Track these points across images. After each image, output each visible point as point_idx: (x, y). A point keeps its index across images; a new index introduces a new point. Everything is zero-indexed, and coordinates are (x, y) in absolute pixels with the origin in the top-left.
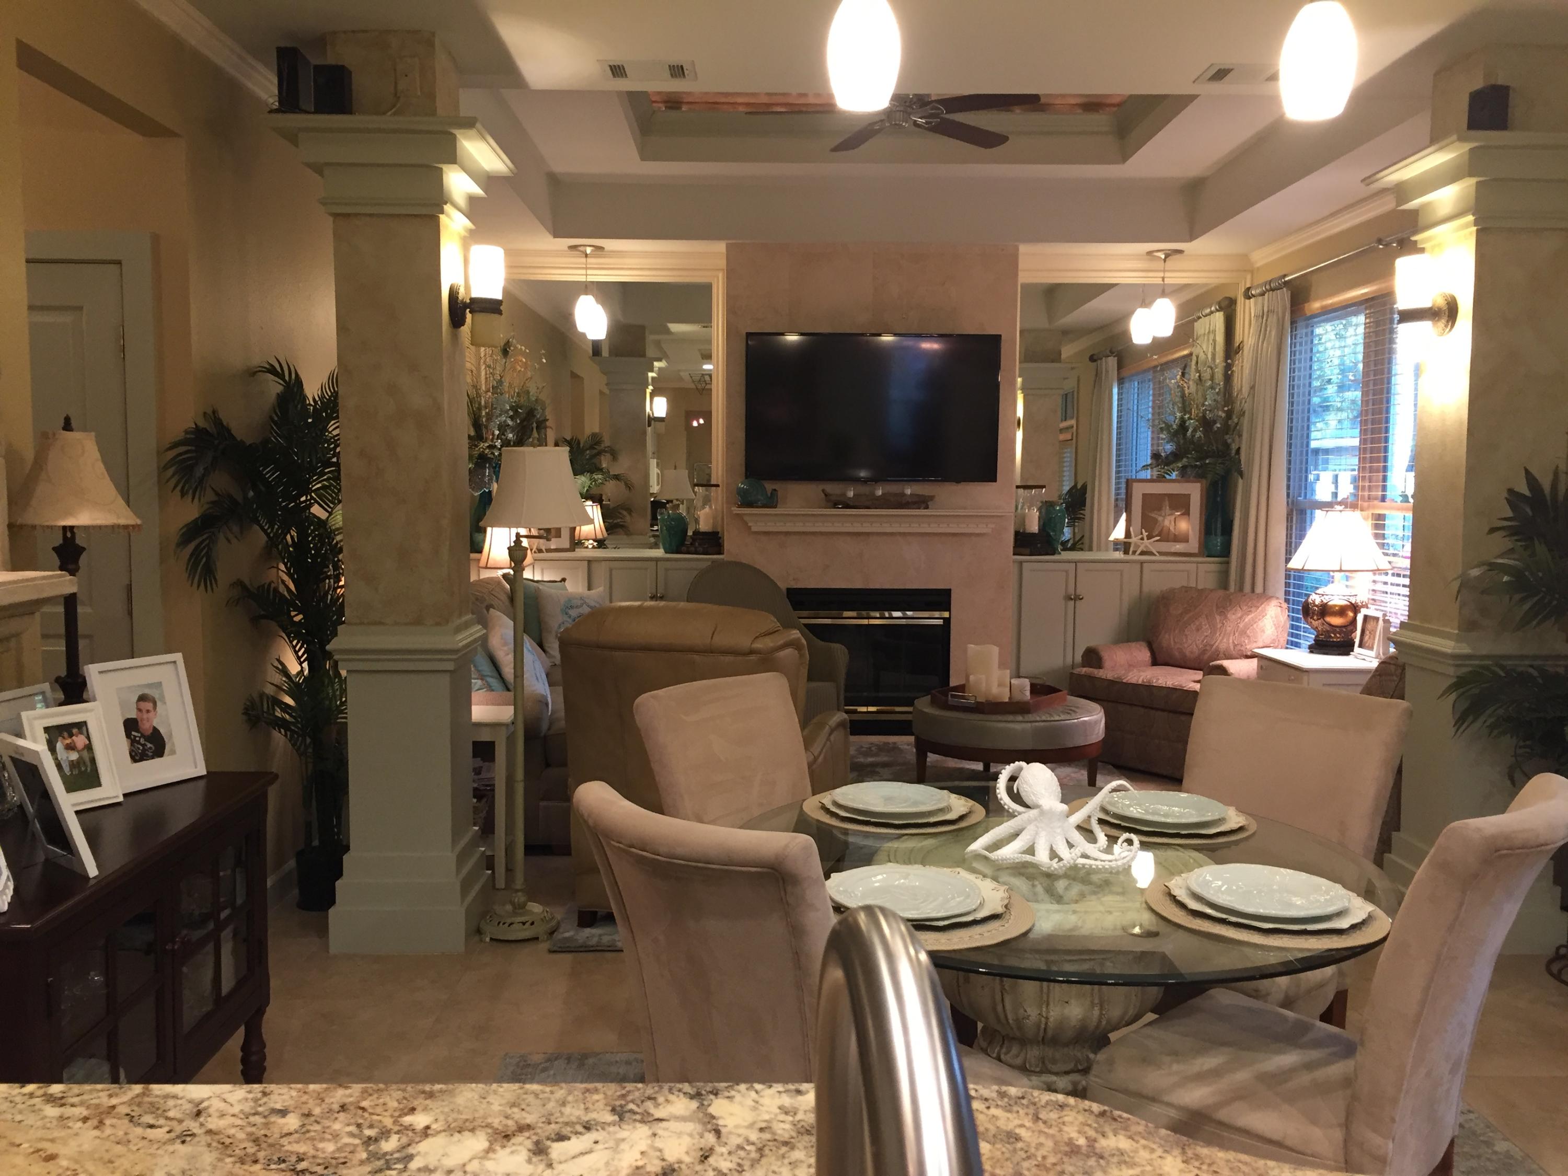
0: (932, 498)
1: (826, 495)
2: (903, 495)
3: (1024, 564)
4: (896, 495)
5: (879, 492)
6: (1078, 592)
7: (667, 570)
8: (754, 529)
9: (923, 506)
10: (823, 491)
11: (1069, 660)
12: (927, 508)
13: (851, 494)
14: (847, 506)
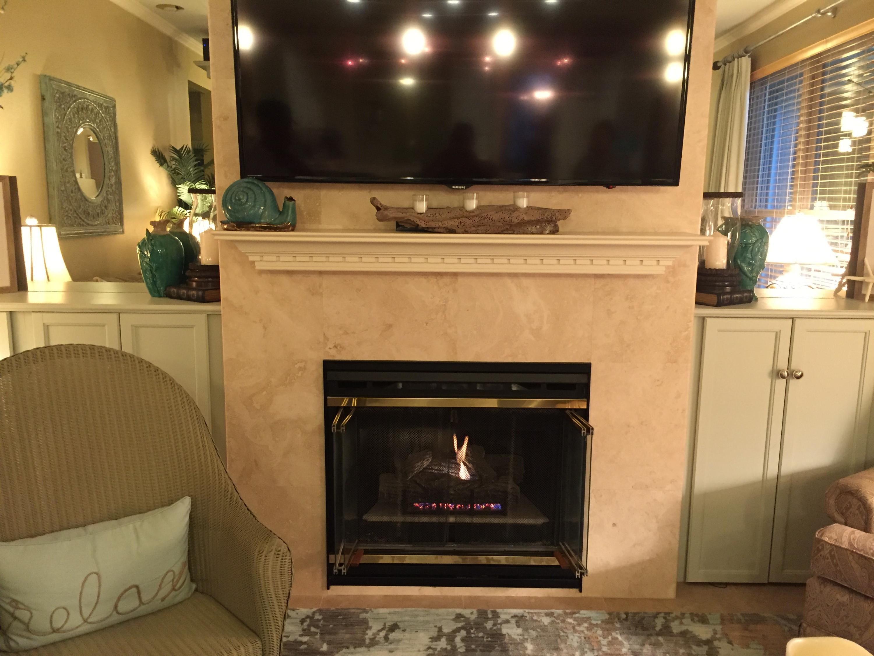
0: (565, 214)
1: (378, 209)
2: (515, 209)
3: (709, 321)
4: (502, 208)
5: (472, 204)
6: (793, 366)
7: (136, 328)
8: (259, 266)
9: (549, 228)
10: (373, 201)
11: (772, 471)
12: (555, 231)
13: (422, 207)
14: (416, 229)
